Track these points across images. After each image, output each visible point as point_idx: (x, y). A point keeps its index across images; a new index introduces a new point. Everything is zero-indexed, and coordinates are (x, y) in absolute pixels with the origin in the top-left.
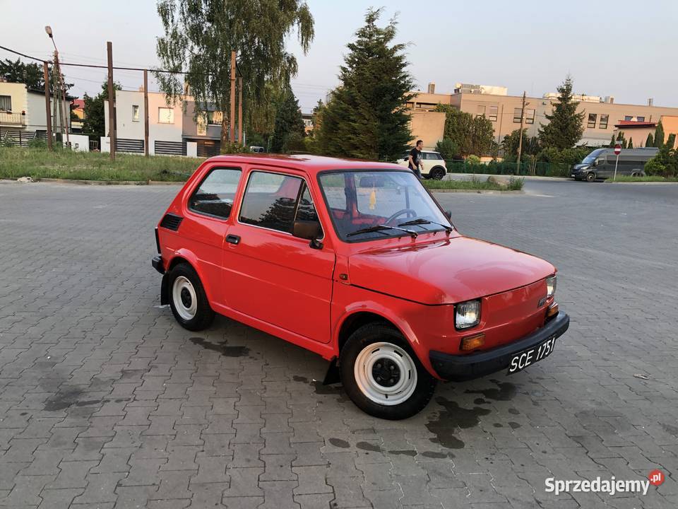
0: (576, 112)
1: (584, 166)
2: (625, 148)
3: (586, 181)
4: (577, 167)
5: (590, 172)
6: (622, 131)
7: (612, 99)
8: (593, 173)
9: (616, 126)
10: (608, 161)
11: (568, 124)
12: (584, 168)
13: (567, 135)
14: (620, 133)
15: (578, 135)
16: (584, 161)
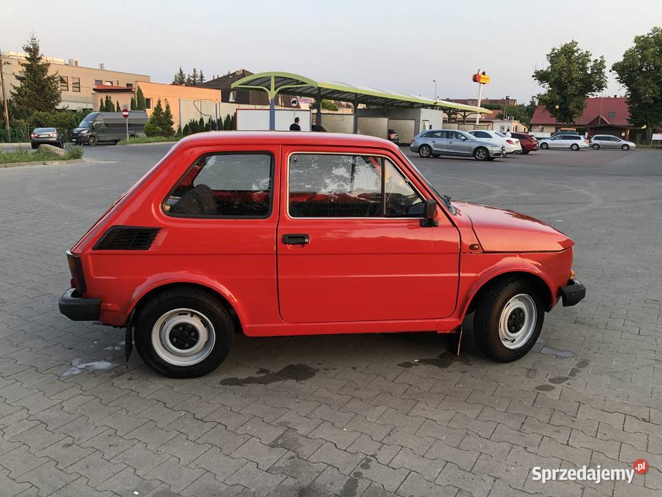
0: (49, 74)
1: (82, 128)
2: (114, 111)
3: (89, 145)
4: (76, 130)
5: (90, 136)
6: (109, 95)
7: (76, 62)
8: (94, 137)
9: (94, 90)
10: (106, 125)
11: (44, 87)
12: (84, 132)
13: (45, 97)
14: (107, 97)
15: (57, 97)
16: (80, 125)
